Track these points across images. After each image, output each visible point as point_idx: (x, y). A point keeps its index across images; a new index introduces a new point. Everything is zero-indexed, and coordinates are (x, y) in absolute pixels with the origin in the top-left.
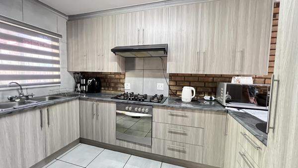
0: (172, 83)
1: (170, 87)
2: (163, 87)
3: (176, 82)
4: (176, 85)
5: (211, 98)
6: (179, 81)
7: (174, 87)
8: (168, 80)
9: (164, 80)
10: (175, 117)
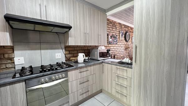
0: (67, 52)
1: (66, 55)
2: (61, 56)
3: (69, 51)
4: (70, 54)
5: (88, 58)
6: (71, 50)
7: (69, 55)
8: (64, 50)
9: (61, 50)
10: (82, 73)
